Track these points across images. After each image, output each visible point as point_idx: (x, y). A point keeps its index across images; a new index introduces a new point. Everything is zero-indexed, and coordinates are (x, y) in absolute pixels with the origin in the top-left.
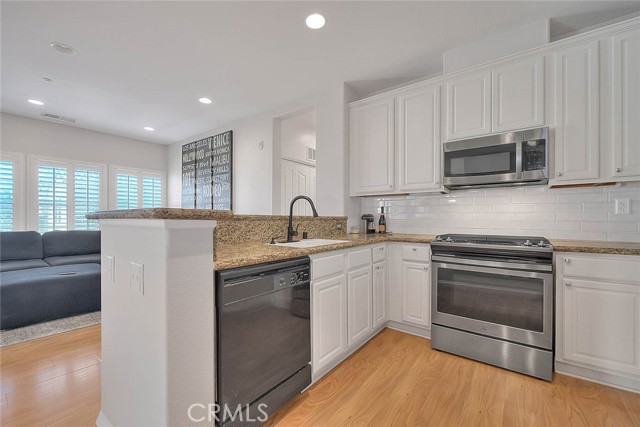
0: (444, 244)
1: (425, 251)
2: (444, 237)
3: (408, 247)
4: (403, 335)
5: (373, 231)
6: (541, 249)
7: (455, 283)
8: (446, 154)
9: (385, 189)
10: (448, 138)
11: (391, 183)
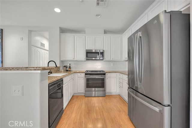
0: (87, 73)
1: (83, 75)
2: (88, 71)
3: (79, 74)
4: (78, 96)
5: (68, 70)
6: (102, 73)
7: (89, 82)
8: (87, 52)
9: (72, 59)
10: (87, 48)
11: (73, 58)
